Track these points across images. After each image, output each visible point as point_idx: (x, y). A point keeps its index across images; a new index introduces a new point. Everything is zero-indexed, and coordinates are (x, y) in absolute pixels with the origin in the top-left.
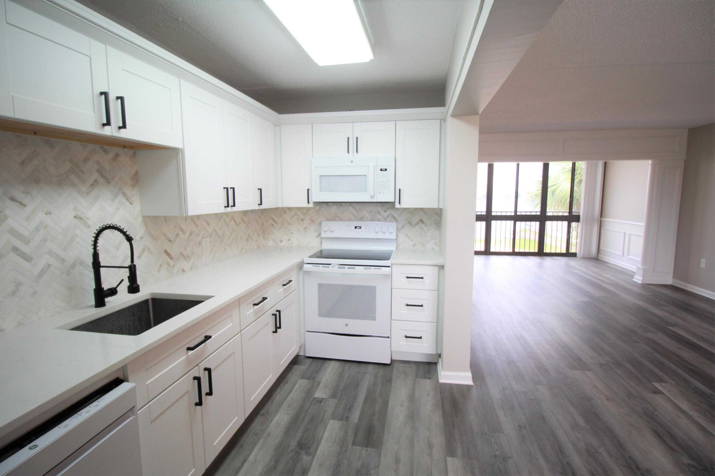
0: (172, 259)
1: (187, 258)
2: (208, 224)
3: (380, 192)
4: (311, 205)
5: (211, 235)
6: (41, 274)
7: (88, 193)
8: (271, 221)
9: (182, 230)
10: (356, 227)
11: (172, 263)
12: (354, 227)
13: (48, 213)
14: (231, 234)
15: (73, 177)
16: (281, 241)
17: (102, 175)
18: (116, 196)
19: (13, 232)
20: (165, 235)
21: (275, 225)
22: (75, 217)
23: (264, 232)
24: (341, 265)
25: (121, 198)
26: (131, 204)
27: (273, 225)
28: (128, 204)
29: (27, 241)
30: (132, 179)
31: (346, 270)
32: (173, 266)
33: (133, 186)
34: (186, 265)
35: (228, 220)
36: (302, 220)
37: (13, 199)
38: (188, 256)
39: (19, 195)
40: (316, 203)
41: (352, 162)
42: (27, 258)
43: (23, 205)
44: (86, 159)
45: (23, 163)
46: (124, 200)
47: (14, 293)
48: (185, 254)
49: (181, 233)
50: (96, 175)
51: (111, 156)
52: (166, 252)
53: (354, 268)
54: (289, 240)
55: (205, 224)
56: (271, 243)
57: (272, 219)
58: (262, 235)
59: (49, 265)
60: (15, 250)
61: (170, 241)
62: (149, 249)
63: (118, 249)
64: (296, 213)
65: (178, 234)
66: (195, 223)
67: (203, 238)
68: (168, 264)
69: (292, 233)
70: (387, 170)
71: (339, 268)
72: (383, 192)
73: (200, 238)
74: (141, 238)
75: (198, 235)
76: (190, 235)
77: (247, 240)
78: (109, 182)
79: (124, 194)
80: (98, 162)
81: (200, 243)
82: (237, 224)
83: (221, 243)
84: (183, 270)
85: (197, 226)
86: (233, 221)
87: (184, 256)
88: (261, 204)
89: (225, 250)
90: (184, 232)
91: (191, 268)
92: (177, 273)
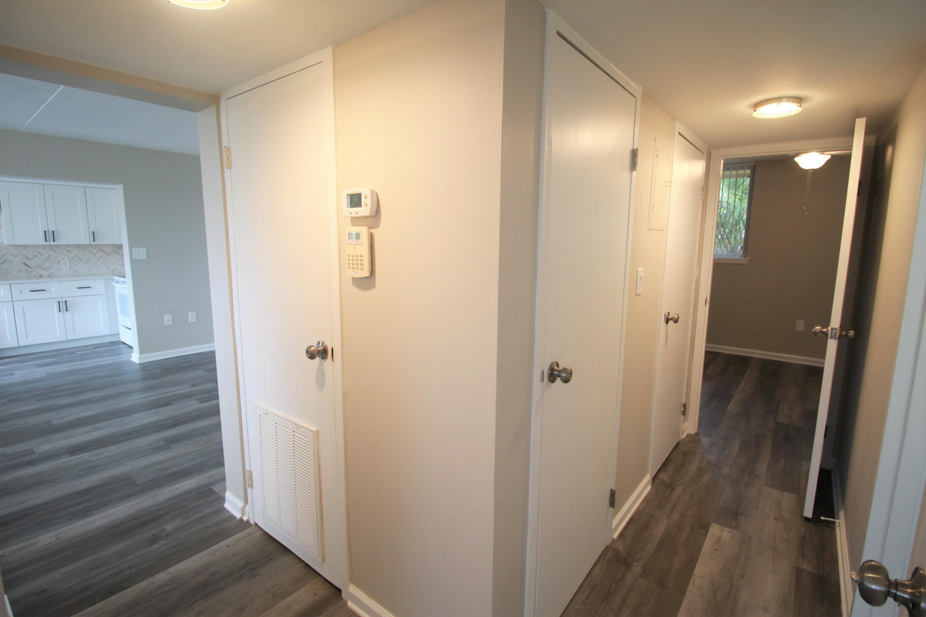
0: (30, 267)
2: (69, 252)
9: (40, 254)
11: (30, 270)
20: (23, 255)
32: (31, 271)
35: (94, 251)
38: (46, 268)
48: (43, 266)
49: (39, 256)
52: (24, 263)
55: (65, 252)
61: (28, 258)
66: (54, 251)
67: (62, 259)
68: (27, 270)
73: (59, 259)
75: (57, 257)
76: (49, 256)
81: (59, 262)
82: (107, 254)
83: (86, 264)
84: (41, 276)
85: (56, 252)
86: (101, 252)
87: (42, 268)
88: (94, 242)
89: (90, 269)
90: (42, 255)
91: (49, 275)
92: (35, 276)
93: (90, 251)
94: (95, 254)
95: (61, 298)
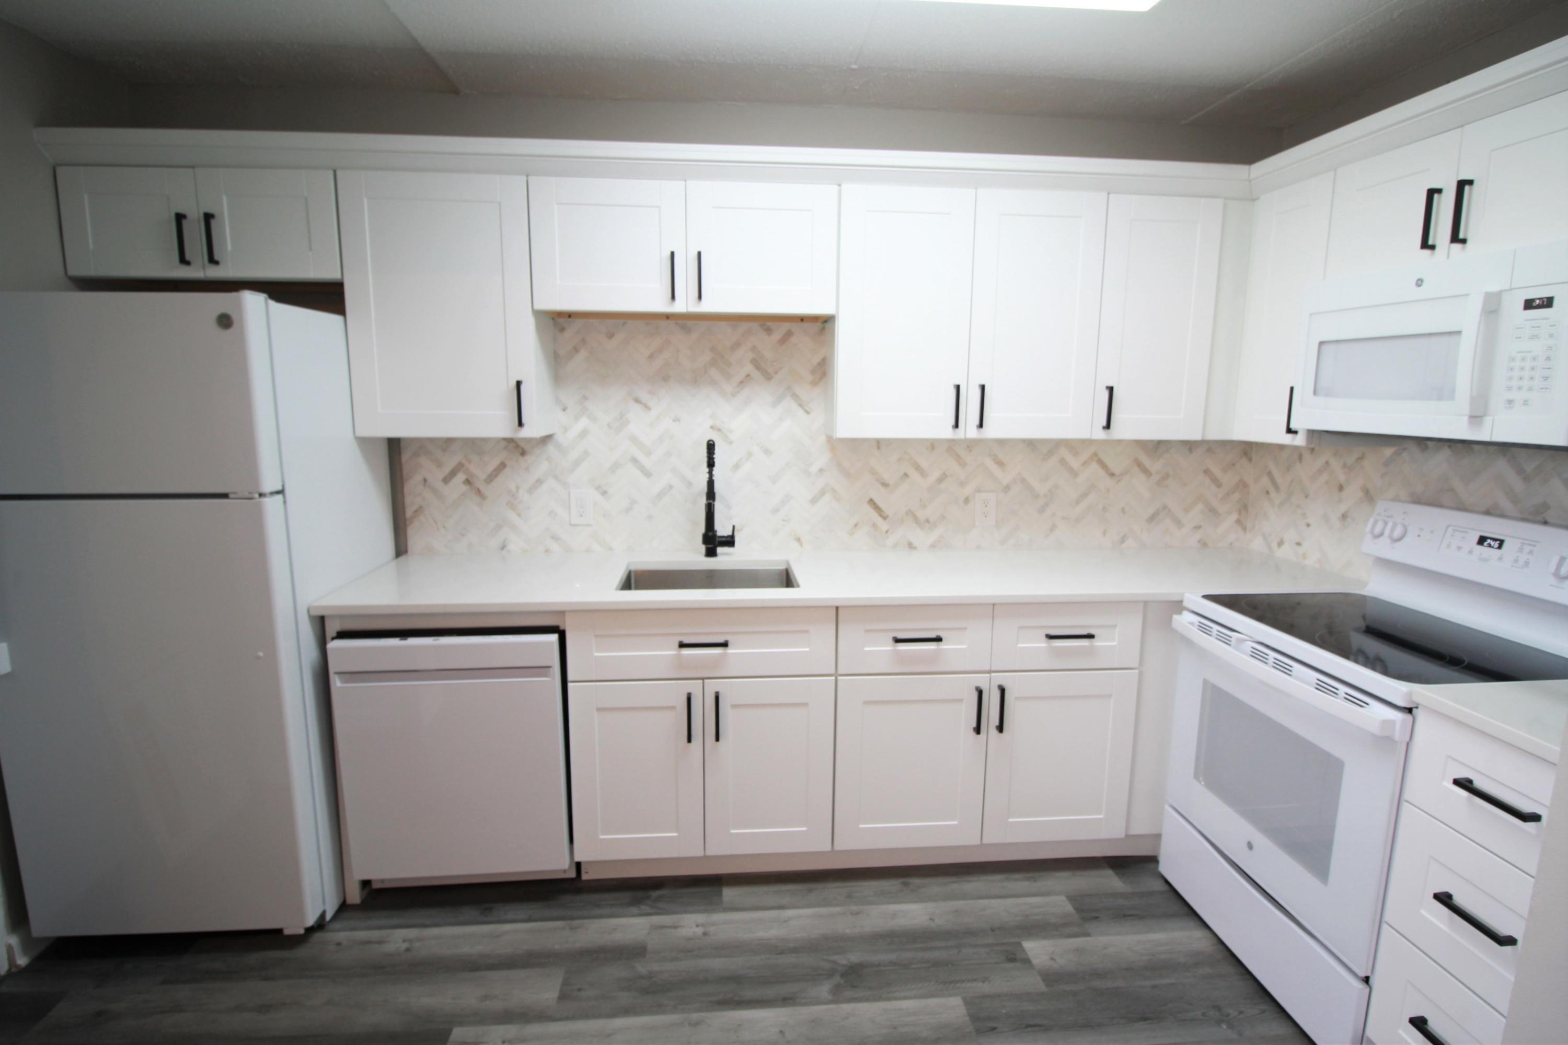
0: (885, 518)
1: (926, 524)
2: (1000, 464)
3: (1510, 402)
4: (1299, 440)
5: (1007, 488)
6: (660, 495)
7: (734, 395)
8: (1265, 480)
9: (918, 468)
10: (1482, 540)
11: (883, 525)
12: (1476, 539)
13: (677, 420)
14: (1084, 495)
15: (713, 372)
16: (1280, 543)
17: (758, 367)
18: (780, 400)
19: (634, 439)
20: (873, 472)
21: (1273, 494)
22: (712, 427)
23: (1244, 508)
25: (789, 403)
26: (808, 412)
27: (1268, 493)
28: (800, 412)
29: (648, 454)
30: (813, 372)
32: (887, 532)
33: (814, 383)
34: (920, 537)
35: (1075, 463)
36: (1341, 488)
37: (637, 401)
38: (928, 521)
39: (644, 396)
40: (1316, 436)
41: (1419, 283)
42: (647, 474)
43: (647, 408)
44: (736, 345)
45: (651, 357)
46: (794, 406)
47: (628, 510)
48: (921, 515)
49: (914, 475)
50: (749, 368)
51: (777, 336)
52: (871, 502)
53: (1289, 670)
54: (1299, 544)
55: (994, 465)
56: (1257, 544)
57: (1270, 474)
58: (1235, 516)
59: (671, 487)
60: (635, 460)
61: (885, 485)
62: (834, 491)
63: (775, 481)
64: (1327, 462)
65: (906, 475)
66: (958, 458)
67: (978, 490)
68: (874, 525)
69: (1308, 525)
70: (1555, 302)
71: (1253, 652)
72: (1526, 403)
73: (968, 491)
74: (821, 470)
75: (962, 484)
76: (940, 480)
77: (1152, 518)
78: (768, 377)
79: (795, 396)
80: (754, 349)
81: (967, 500)
82: (1112, 475)
83: (1042, 510)
84: (911, 546)
85: (963, 464)
86: (1094, 466)
87: (916, 520)
88: (1108, 426)
89: (1053, 528)
90: (922, 473)
91: (933, 546)
92: (895, 546)
93: (1063, 461)
94: (1074, 473)
95: (990, 672)
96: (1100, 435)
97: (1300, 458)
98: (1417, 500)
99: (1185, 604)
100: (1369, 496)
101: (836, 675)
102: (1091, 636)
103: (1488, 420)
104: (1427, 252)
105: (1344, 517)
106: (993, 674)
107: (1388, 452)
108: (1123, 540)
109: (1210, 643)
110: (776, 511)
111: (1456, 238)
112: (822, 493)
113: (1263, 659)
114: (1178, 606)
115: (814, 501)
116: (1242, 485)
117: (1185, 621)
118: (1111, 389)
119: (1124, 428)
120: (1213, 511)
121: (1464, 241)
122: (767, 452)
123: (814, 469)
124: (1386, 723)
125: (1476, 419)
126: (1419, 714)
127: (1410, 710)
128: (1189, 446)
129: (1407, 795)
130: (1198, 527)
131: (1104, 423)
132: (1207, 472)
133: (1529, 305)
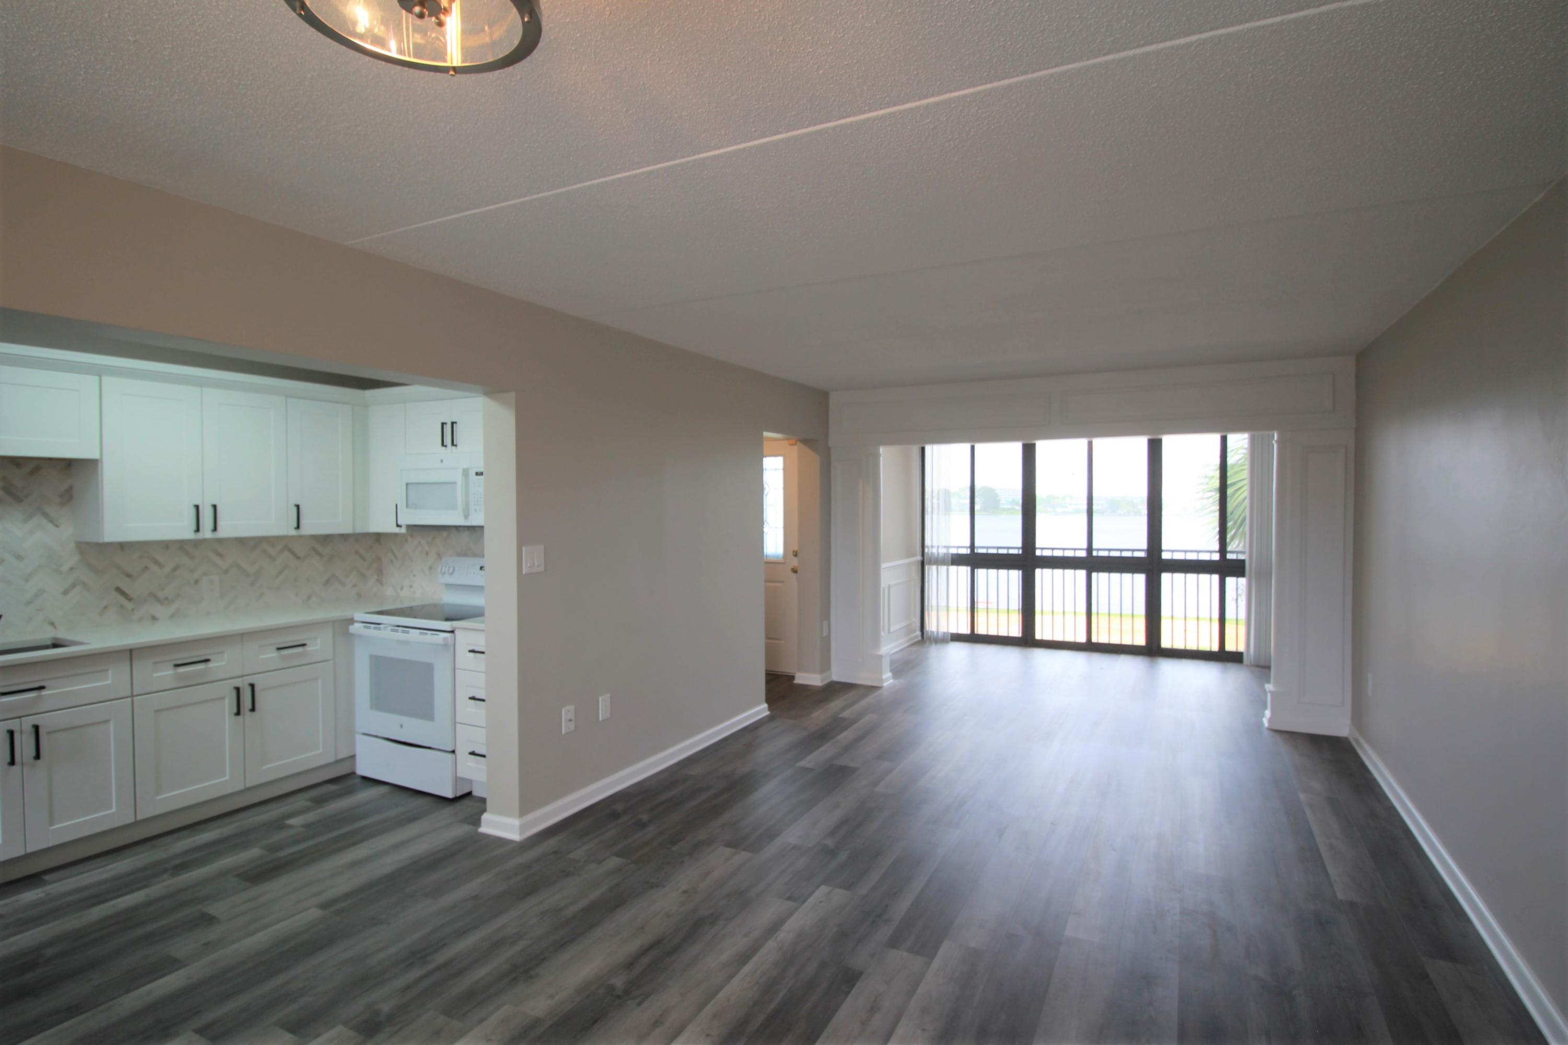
0: (130, 600)
1: (164, 601)
2: (220, 555)
3: (475, 510)
4: (403, 530)
5: (226, 571)
8: (389, 554)
9: (156, 562)
10: (481, 568)
11: (129, 605)
12: (479, 568)
14: (280, 573)
16: (402, 588)
17: (8, 492)
18: (30, 517)
20: (119, 567)
21: (395, 561)
24: (398, 626)
25: (38, 519)
26: (57, 526)
28: (50, 526)
30: (61, 496)
31: (400, 635)
32: (133, 610)
33: (62, 505)
34: (161, 611)
35: (273, 552)
36: (427, 554)
38: (166, 599)
40: (411, 528)
41: (442, 461)
46: (44, 522)
48: (161, 596)
49: (154, 568)
51: (26, 471)
52: (118, 590)
53: (407, 632)
54: (411, 587)
58: (376, 577)
61: (129, 576)
62: (84, 585)
63: (27, 579)
64: (420, 542)
65: (146, 568)
66: (188, 553)
67: (205, 574)
68: (122, 606)
71: (393, 631)
72: (480, 510)
73: (196, 575)
74: (71, 569)
75: (192, 571)
76: (175, 569)
77: (327, 583)
78: (19, 500)
79: (45, 515)
81: (197, 582)
82: (298, 558)
83: (252, 584)
84: (154, 618)
85: (192, 557)
86: (286, 553)
87: (157, 599)
88: (298, 527)
89: (261, 595)
90: (160, 565)
91: (172, 616)
92: (140, 620)
93: (265, 552)
94: (273, 559)
95: (242, 676)
96: (294, 532)
97: (407, 540)
98: (459, 555)
99: (356, 619)
100: (439, 556)
101: (132, 696)
102: (304, 645)
103: (470, 517)
104: (444, 448)
105: (430, 569)
106: (245, 678)
107: (445, 534)
108: (309, 598)
109: (372, 632)
110: (29, 603)
111: (453, 444)
112: (73, 586)
113: (397, 631)
114: (351, 621)
115: (66, 592)
116: (378, 559)
117: (356, 628)
118: (298, 507)
119: (307, 529)
120: (362, 576)
121: (456, 446)
122: (19, 557)
123: (65, 568)
124: (445, 639)
125: (466, 516)
126: (457, 632)
127: (452, 632)
128: (344, 537)
129: (457, 666)
130: (355, 586)
131: (295, 525)
132: (357, 552)
133: (477, 474)
